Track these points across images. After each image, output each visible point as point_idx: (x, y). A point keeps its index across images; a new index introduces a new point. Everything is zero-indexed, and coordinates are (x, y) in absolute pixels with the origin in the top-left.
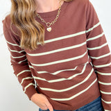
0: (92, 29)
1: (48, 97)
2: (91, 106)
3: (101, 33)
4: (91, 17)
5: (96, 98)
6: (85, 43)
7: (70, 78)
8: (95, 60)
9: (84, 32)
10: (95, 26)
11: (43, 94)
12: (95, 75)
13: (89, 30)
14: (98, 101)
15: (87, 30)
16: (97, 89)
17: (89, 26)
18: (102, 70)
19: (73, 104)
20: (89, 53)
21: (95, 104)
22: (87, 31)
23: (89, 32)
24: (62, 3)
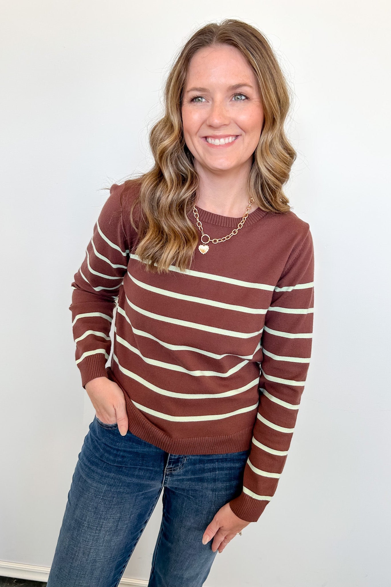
0: (290, 289)
1: (128, 396)
2: (216, 465)
3: (305, 307)
4: (301, 260)
5: (235, 451)
6: (263, 312)
7: (197, 373)
8: (270, 359)
9: (270, 288)
10: (299, 287)
11: (121, 385)
12: (256, 395)
13: (284, 289)
14: (238, 460)
15: (279, 285)
16: (246, 430)
17: (286, 280)
18: (275, 389)
19: (176, 435)
20: (264, 338)
21: (225, 465)
22: (278, 290)
23: (282, 293)
24: (253, 209)
